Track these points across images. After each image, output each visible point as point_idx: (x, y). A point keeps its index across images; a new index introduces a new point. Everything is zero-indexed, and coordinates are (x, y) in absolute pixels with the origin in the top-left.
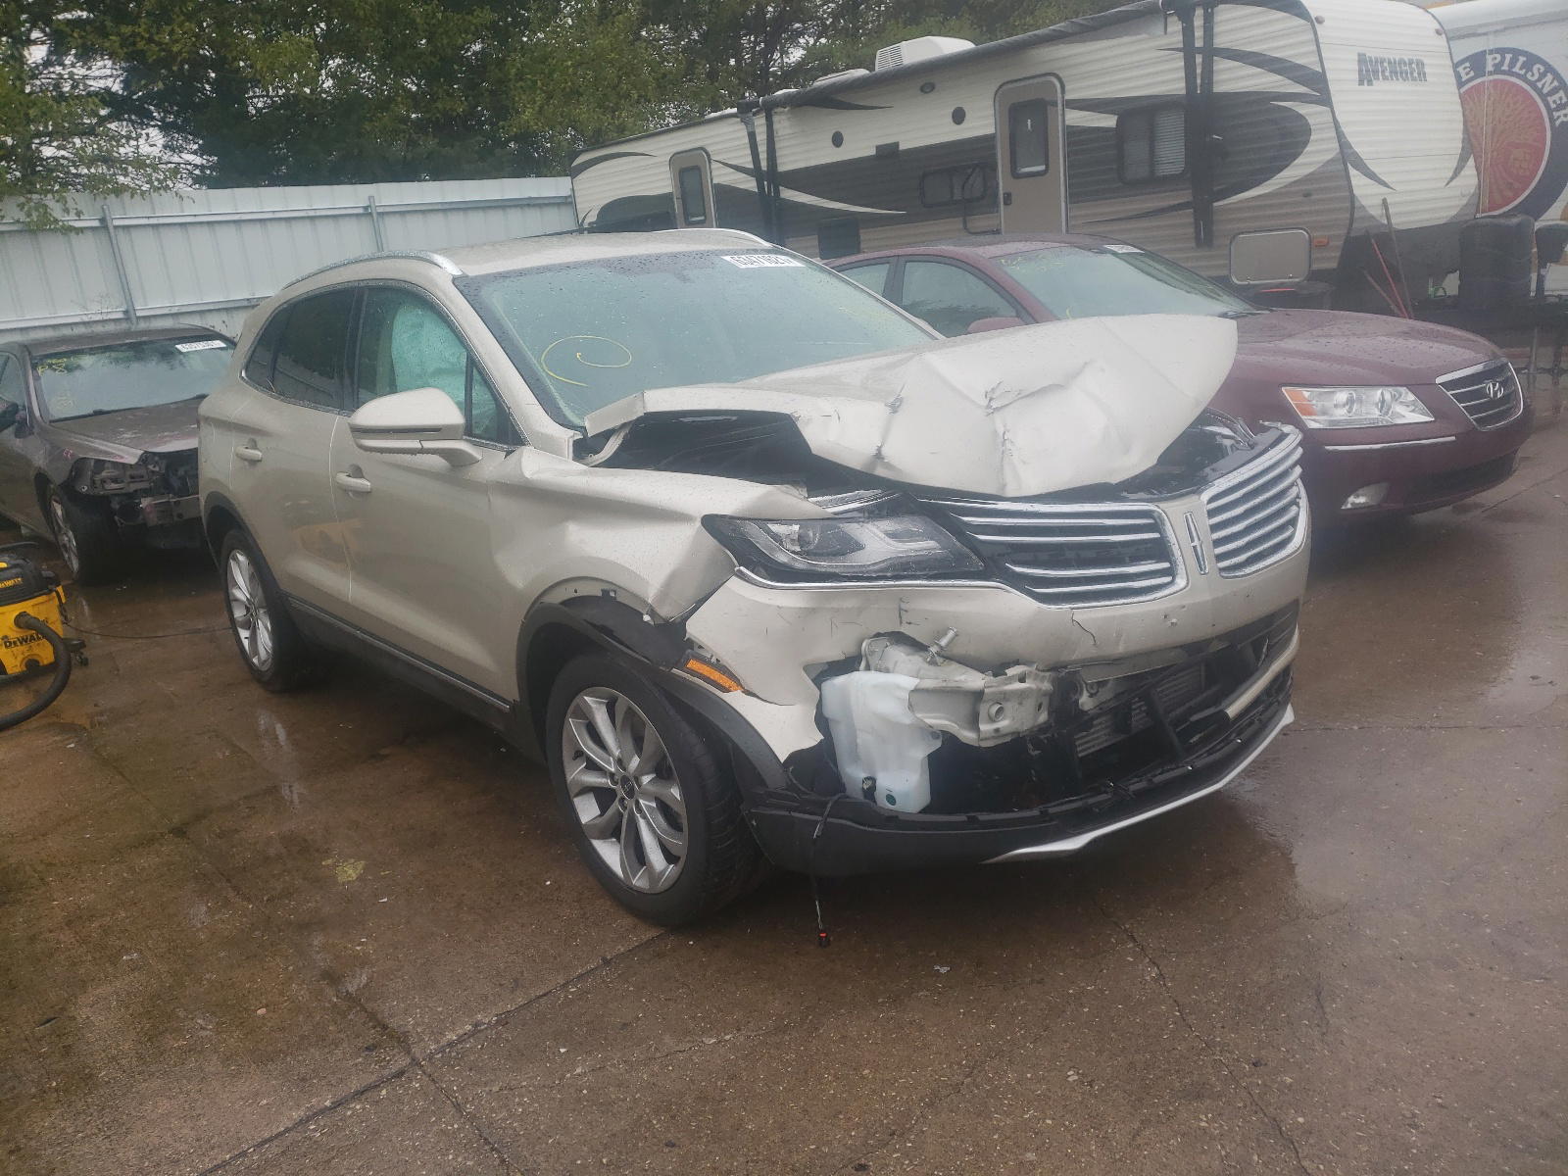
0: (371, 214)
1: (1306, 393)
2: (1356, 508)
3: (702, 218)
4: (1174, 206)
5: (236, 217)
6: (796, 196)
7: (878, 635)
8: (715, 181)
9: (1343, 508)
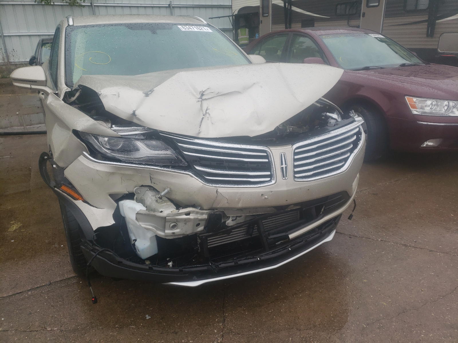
0: (170, 7)
1: (415, 99)
2: (428, 147)
3: (268, 15)
4: (421, 21)
5: (130, 5)
6: (296, 9)
7: (142, 186)
8: (273, 3)
9: (422, 146)
